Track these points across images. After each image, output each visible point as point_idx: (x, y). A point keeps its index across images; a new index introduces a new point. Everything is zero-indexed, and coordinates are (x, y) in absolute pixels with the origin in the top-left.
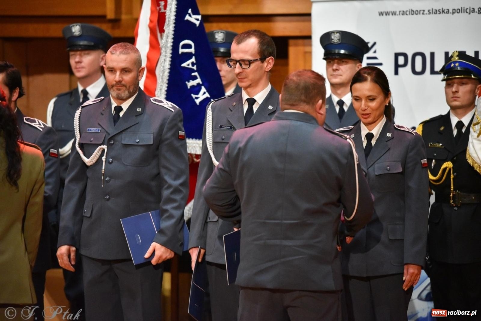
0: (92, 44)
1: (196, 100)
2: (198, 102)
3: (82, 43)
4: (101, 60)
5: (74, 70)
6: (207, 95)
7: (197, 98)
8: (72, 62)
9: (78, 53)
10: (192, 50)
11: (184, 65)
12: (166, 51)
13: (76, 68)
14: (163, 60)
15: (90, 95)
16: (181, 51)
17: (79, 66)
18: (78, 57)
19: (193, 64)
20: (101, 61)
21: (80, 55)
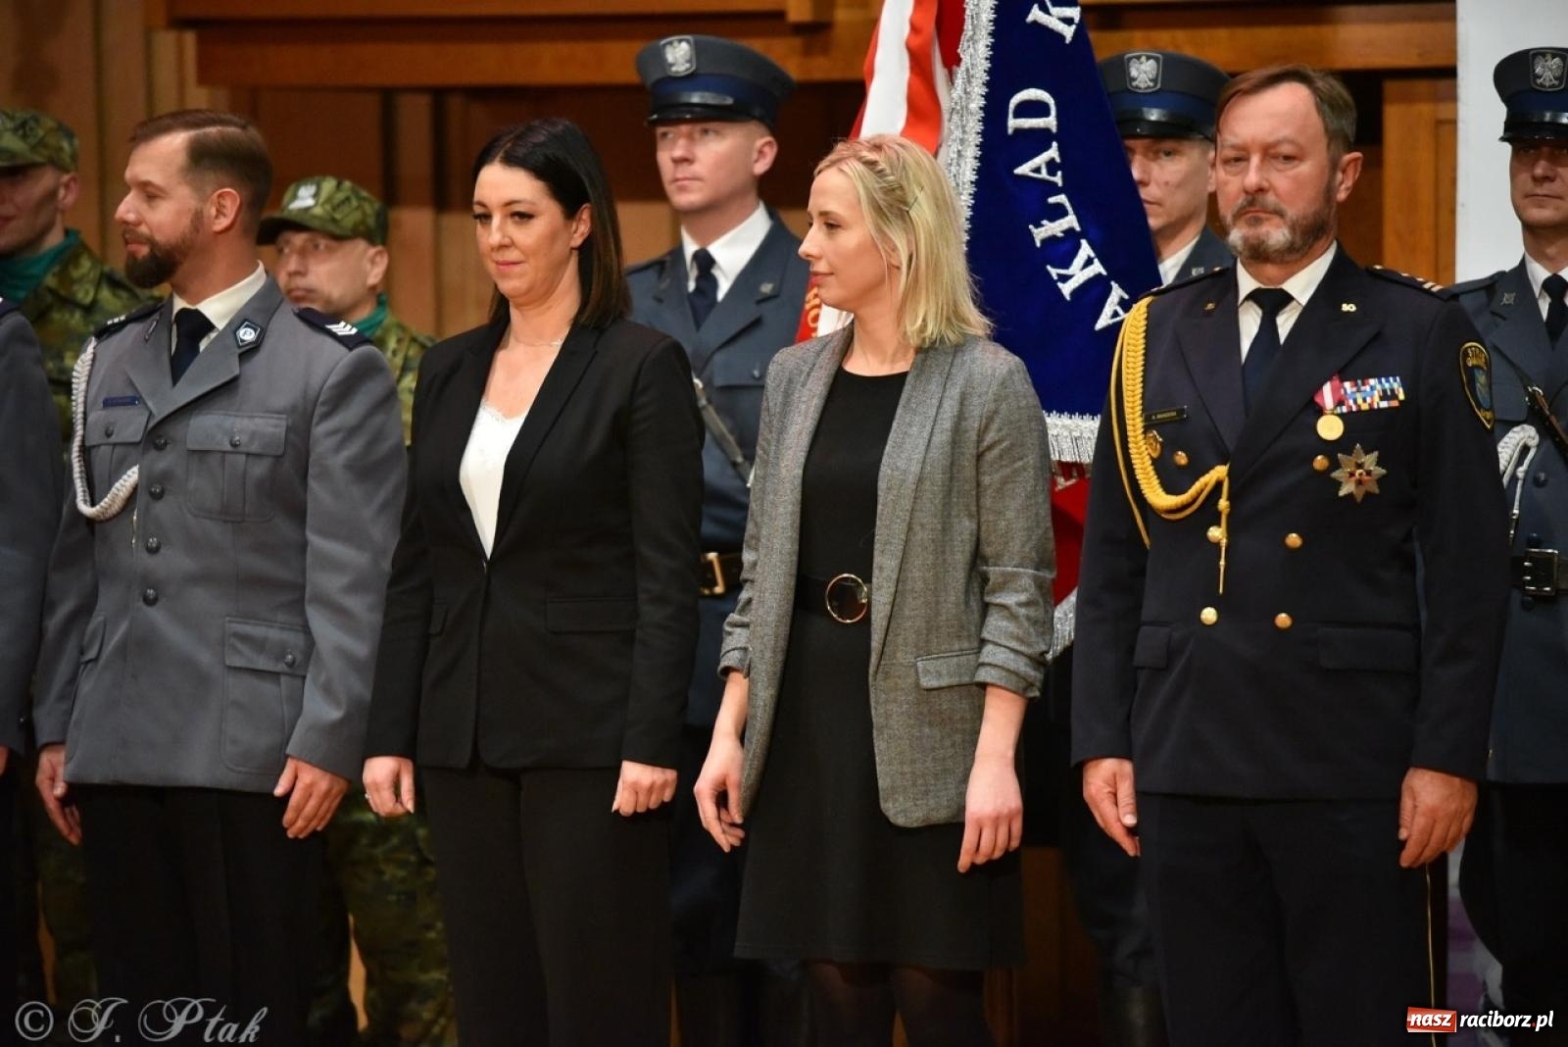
0: (729, 101)
1: (1060, 285)
2: (1067, 289)
3: (696, 99)
4: (755, 155)
5: (670, 188)
6: (1097, 268)
7: (1065, 279)
8: (664, 158)
9: (684, 128)
10: (1050, 122)
11: (1024, 169)
12: (963, 127)
13: (677, 180)
14: (956, 156)
15: (720, 268)
16: (1013, 123)
17: (684, 171)
18: (682, 142)
19: (1052, 166)
20: (756, 161)
21: (690, 137)
